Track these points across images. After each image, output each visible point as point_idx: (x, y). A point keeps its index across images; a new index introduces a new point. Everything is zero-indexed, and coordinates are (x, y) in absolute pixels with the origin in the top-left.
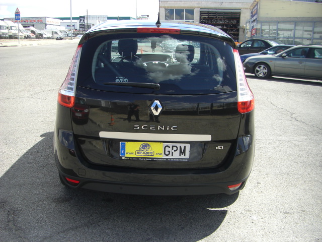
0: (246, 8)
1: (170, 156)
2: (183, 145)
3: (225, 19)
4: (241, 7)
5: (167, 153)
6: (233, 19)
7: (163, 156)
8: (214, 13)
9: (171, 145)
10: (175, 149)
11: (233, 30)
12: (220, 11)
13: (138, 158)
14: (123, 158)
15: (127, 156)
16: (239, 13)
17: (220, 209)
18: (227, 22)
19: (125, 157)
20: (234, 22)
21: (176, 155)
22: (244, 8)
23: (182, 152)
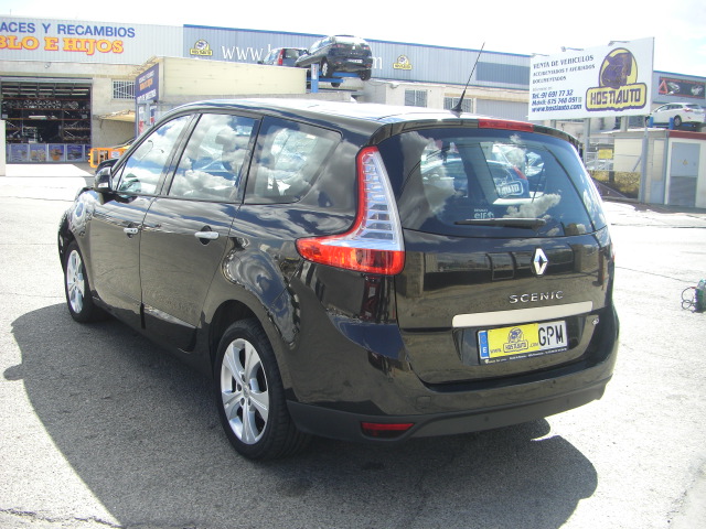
0: (102, 76)
1: (546, 347)
2: (558, 324)
3: (52, 99)
4: (93, 73)
5: (542, 341)
6: (72, 99)
7: (539, 348)
8: (35, 86)
9: (545, 326)
10: (550, 331)
11: (71, 122)
12: (47, 81)
13: (508, 357)
14: (487, 361)
15: (492, 355)
16: (89, 87)
17: (540, 439)
18: (57, 105)
19: (490, 359)
20: (74, 106)
21: (553, 343)
22: (98, 76)
23: (559, 337)
